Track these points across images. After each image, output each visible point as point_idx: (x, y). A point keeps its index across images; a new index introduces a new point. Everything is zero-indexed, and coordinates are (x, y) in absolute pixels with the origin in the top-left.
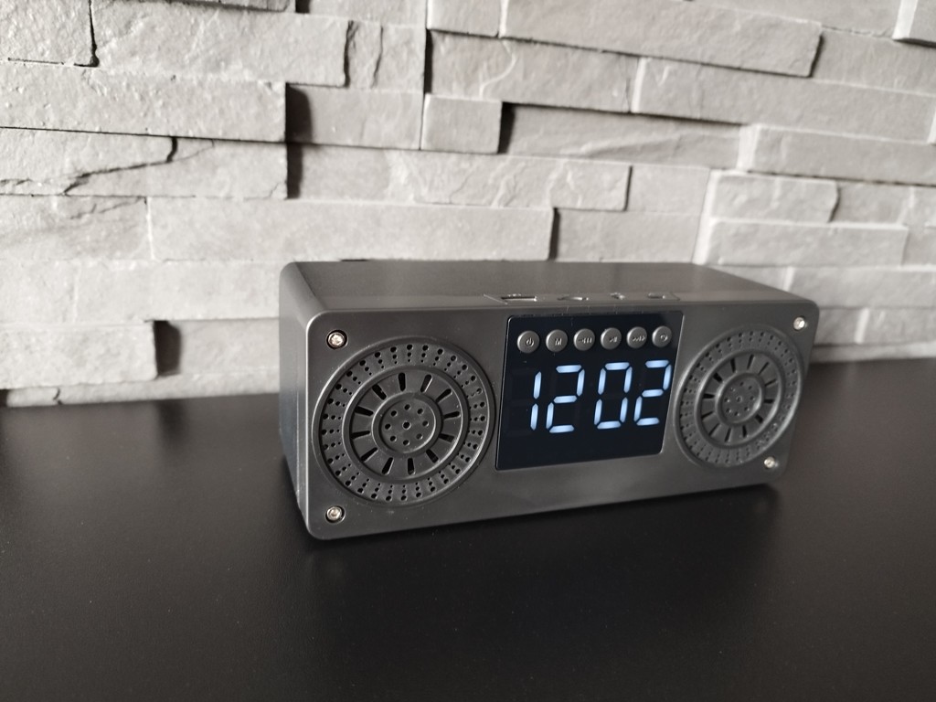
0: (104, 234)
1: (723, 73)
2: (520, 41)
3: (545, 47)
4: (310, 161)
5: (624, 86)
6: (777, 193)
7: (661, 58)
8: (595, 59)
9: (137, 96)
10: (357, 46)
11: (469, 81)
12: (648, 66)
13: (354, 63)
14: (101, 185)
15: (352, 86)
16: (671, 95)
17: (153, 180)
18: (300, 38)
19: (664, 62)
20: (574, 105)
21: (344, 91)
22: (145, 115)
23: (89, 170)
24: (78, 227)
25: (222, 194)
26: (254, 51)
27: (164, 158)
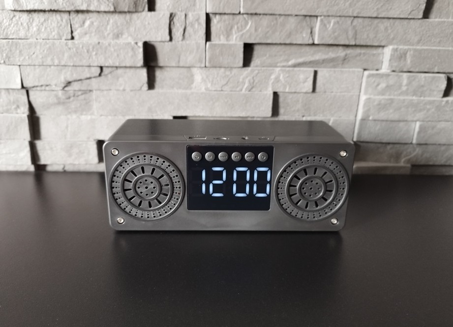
0: (79, 105)
1: (367, 20)
2: (252, 14)
3: (265, 16)
4: (159, 74)
5: (310, 31)
6: (405, 82)
7: (329, 16)
8: (292, 20)
9: (86, 51)
10: (175, 24)
11: (228, 35)
12: (322, 20)
13: (174, 31)
14: (76, 86)
15: (173, 41)
16: (336, 34)
17: (94, 83)
18: (150, 22)
19: (331, 18)
20: (282, 42)
21: (170, 43)
22: (89, 58)
23: (70, 80)
24: (69, 102)
25: (121, 88)
26: (132, 29)
27: (98, 74)
